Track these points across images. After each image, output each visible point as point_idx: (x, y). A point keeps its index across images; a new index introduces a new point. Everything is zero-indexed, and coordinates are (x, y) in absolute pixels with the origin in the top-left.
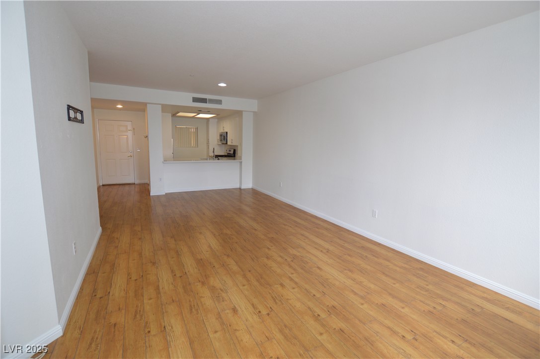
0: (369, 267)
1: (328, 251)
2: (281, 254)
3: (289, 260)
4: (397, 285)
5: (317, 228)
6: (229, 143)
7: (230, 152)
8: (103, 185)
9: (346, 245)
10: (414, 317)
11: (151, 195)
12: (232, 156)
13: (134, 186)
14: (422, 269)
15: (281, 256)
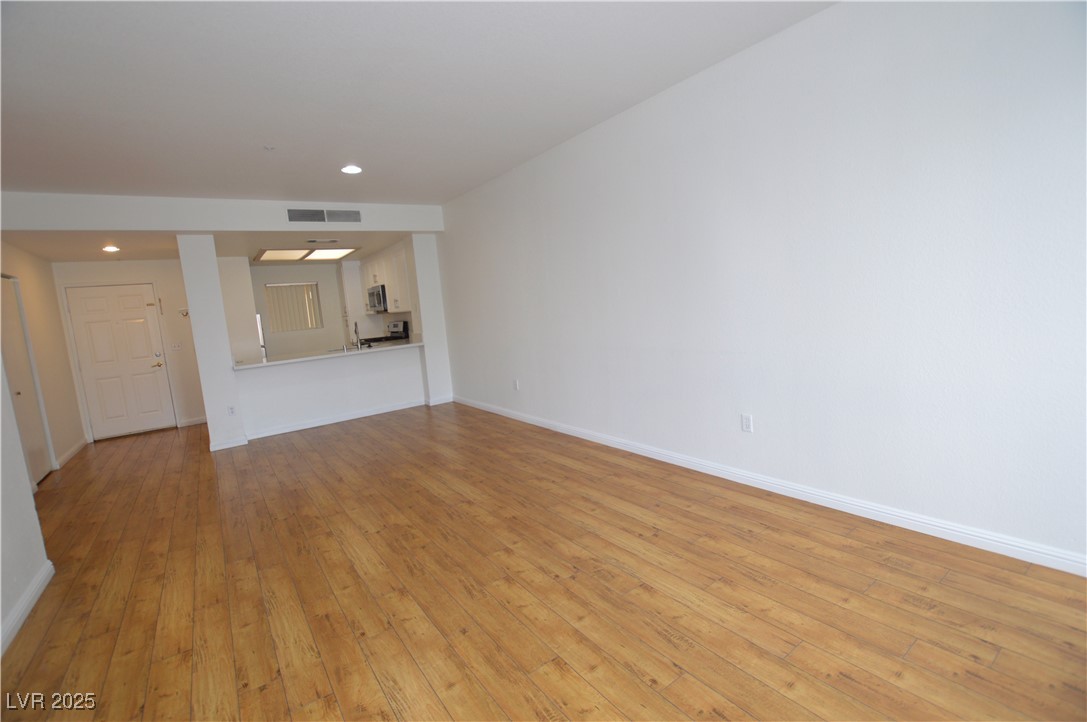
0: (767, 563)
1: (656, 532)
2: (543, 562)
3: (565, 575)
4: (854, 604)
5: (615, 475)
6: (391, 308)
7: (395, 330)
8: (95, 441)
9: (694, 509)
10: (940, 700)
11: (212, 449)
12: (401, 338)
13: (174, 432)
14: (889, 545)
15: (542, 569)
